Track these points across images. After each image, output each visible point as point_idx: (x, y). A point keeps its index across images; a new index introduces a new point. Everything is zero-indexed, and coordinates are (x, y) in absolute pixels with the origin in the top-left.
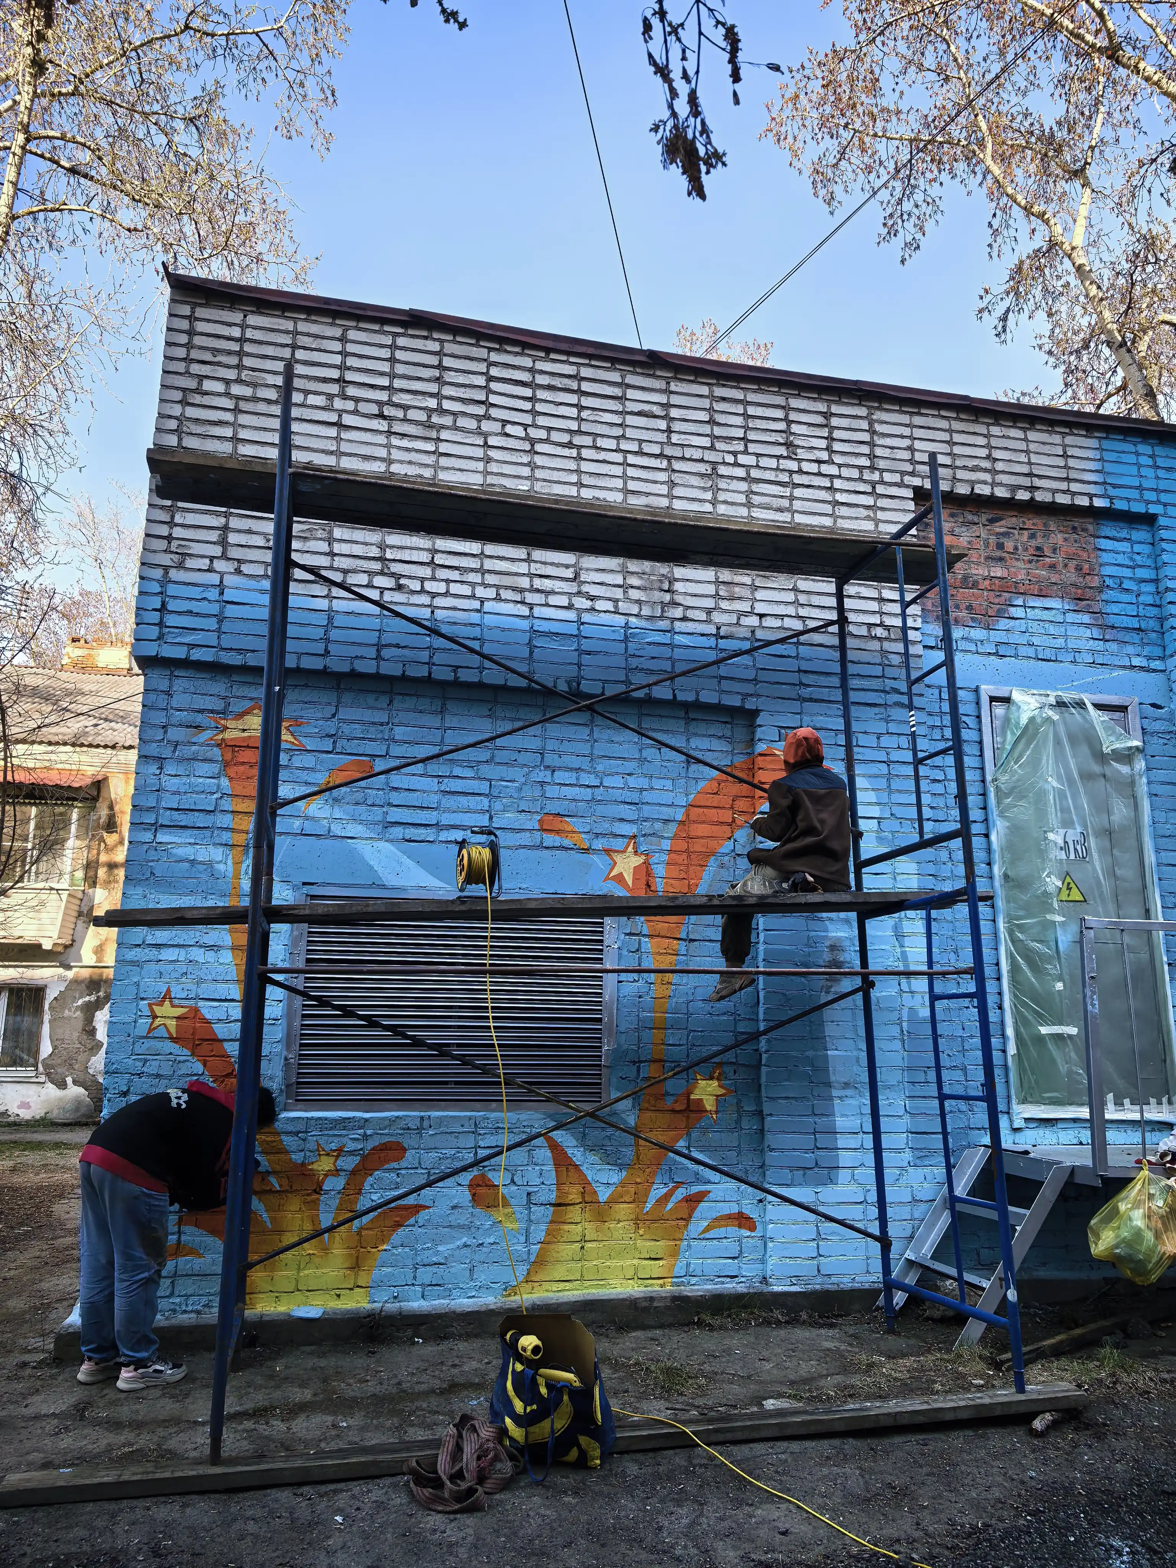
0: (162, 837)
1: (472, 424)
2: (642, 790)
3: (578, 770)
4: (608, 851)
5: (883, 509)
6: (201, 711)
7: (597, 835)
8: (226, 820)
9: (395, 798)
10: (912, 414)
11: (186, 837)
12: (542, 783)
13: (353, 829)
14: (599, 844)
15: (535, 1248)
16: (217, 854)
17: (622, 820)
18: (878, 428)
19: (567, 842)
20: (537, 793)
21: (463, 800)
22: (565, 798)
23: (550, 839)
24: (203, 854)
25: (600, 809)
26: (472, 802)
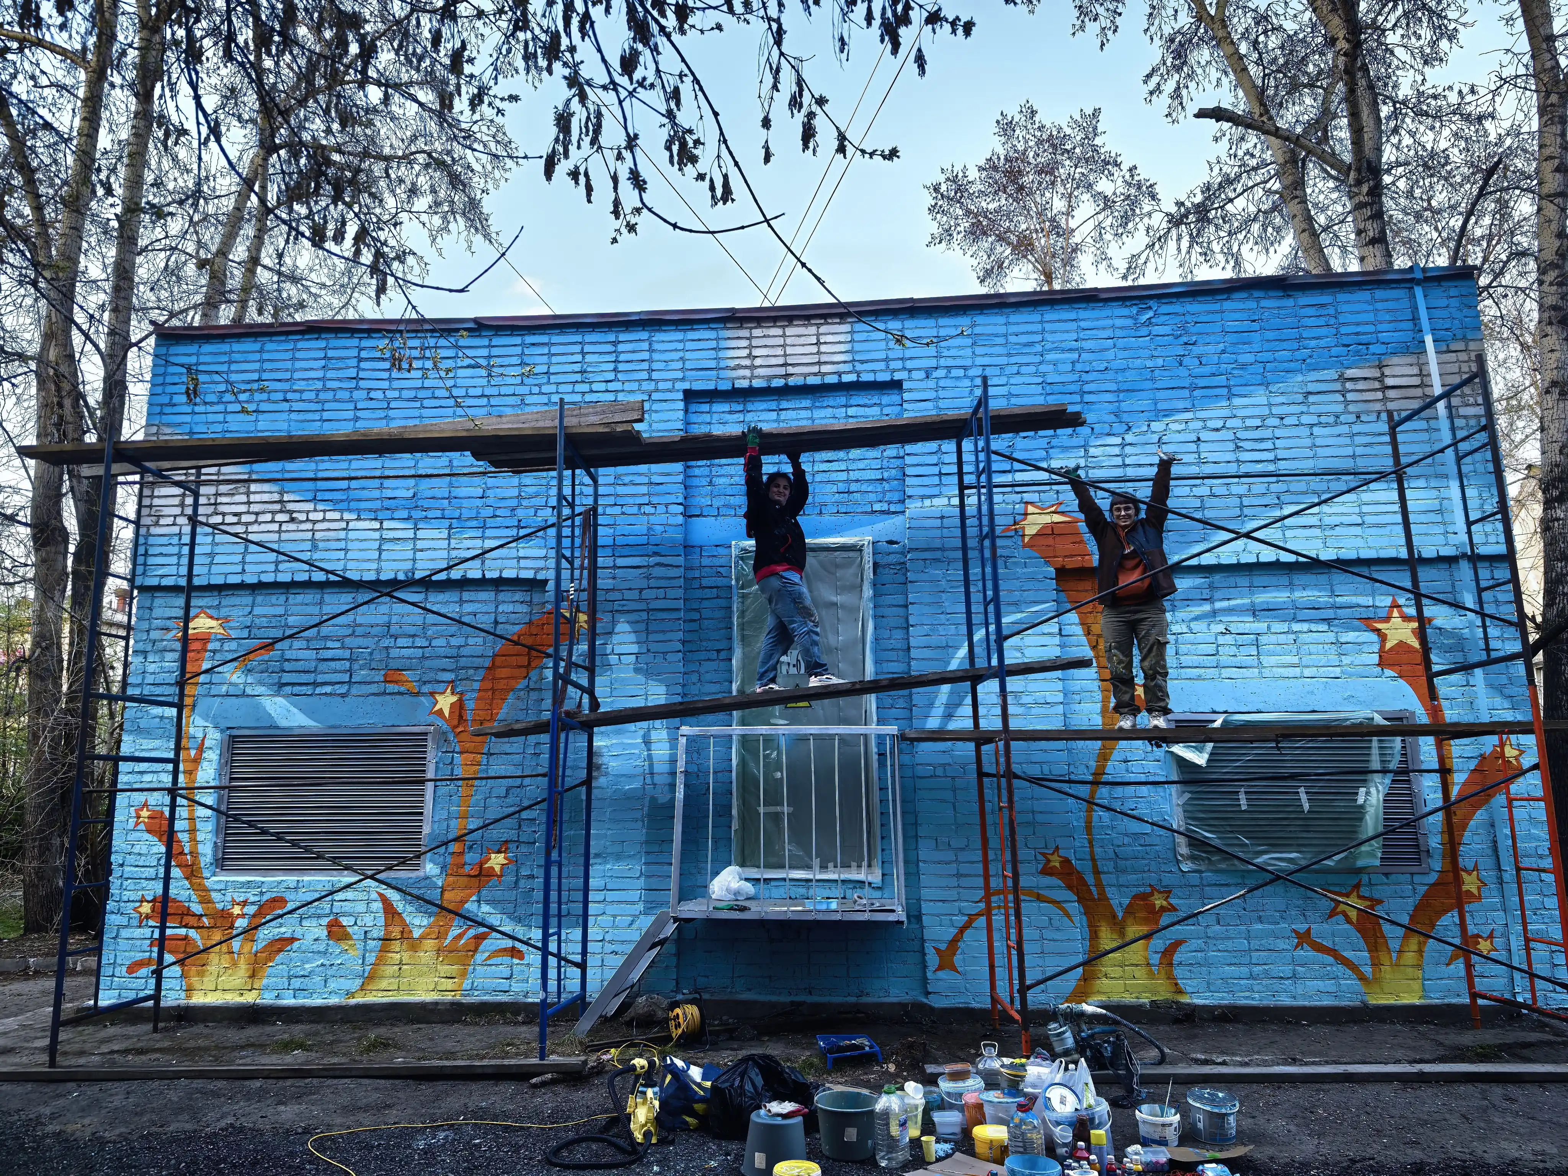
1: (345, 395)
2: (459, 647)
3: (415, 636)
4: (432, 693)
5: (656, 411)
6: (169, 618)
7: (425, 683)
9: (287, 666)
10: (685, 331)
12: (387, 648)
13: (260, 690)
14: (426, 689)
15: (368, 968)
17: (444, 670)
18: (656, 346)
19: (402, 689)
20: (383, 654)
21: (332, 664)
22: (403, 657)
23: (392, 688)
24: (166, 712)
25: (428, 663)
26: (338, 665)
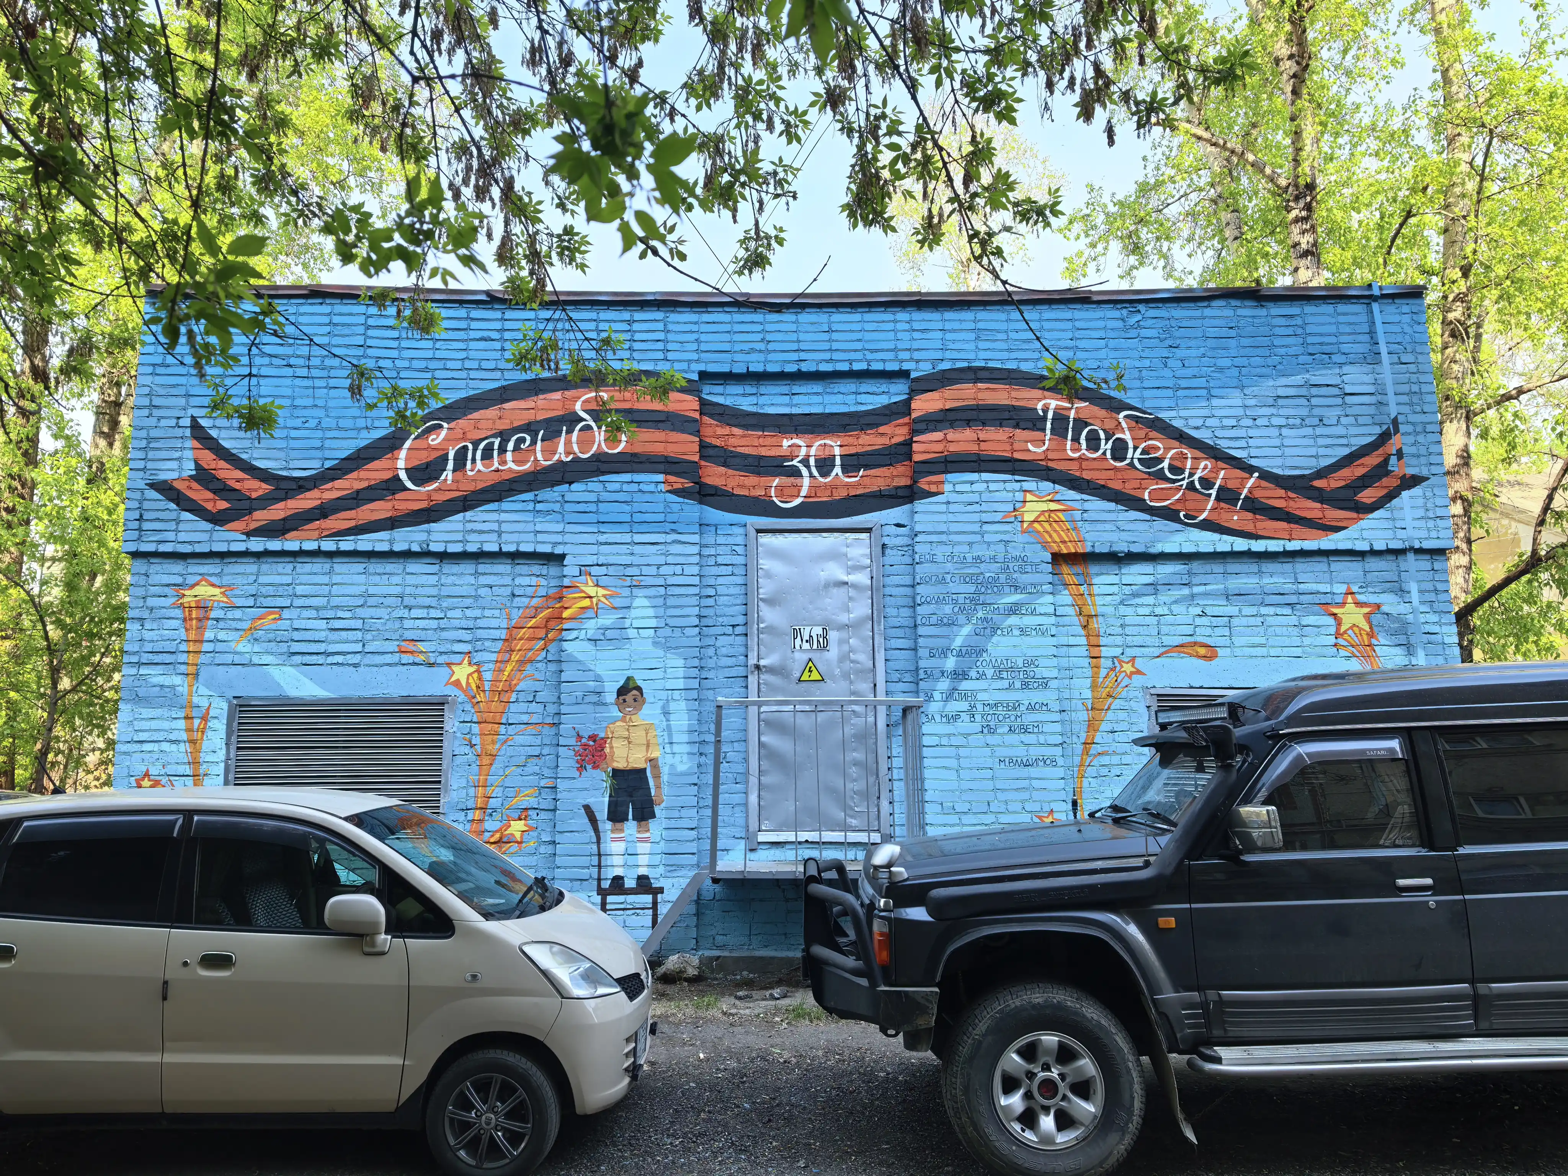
0: (143, 671)
2: (476, 618)
3: (430, 607)
4: (449, 665)
6: (168, 585)
7: (440, 654)
8: (183, 658)
9: (296, 635)
11: (159, 670)
12: (401, 618)
13: (266, 659)
14: (441, 659)
16: (177, 680)
17: (460, 641)
18: (670, 327)
19: (418, 660)
20: (397, 625)
21: (344, 633)
22: (418, 628)
23: (407, 658)
24: (166, 681)
25: (445, 635)
26: (351, 635)
